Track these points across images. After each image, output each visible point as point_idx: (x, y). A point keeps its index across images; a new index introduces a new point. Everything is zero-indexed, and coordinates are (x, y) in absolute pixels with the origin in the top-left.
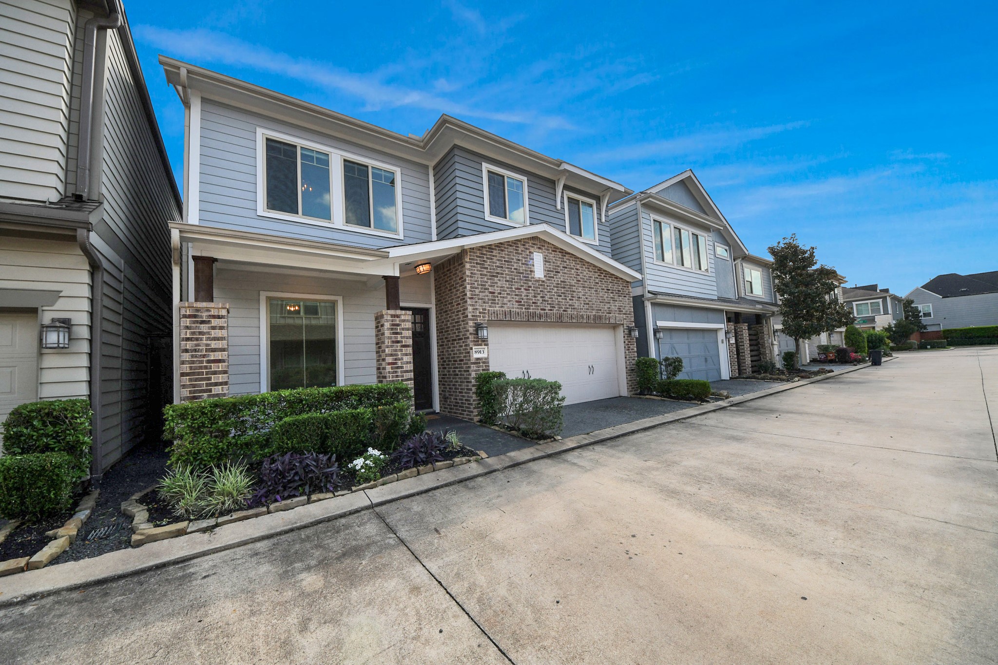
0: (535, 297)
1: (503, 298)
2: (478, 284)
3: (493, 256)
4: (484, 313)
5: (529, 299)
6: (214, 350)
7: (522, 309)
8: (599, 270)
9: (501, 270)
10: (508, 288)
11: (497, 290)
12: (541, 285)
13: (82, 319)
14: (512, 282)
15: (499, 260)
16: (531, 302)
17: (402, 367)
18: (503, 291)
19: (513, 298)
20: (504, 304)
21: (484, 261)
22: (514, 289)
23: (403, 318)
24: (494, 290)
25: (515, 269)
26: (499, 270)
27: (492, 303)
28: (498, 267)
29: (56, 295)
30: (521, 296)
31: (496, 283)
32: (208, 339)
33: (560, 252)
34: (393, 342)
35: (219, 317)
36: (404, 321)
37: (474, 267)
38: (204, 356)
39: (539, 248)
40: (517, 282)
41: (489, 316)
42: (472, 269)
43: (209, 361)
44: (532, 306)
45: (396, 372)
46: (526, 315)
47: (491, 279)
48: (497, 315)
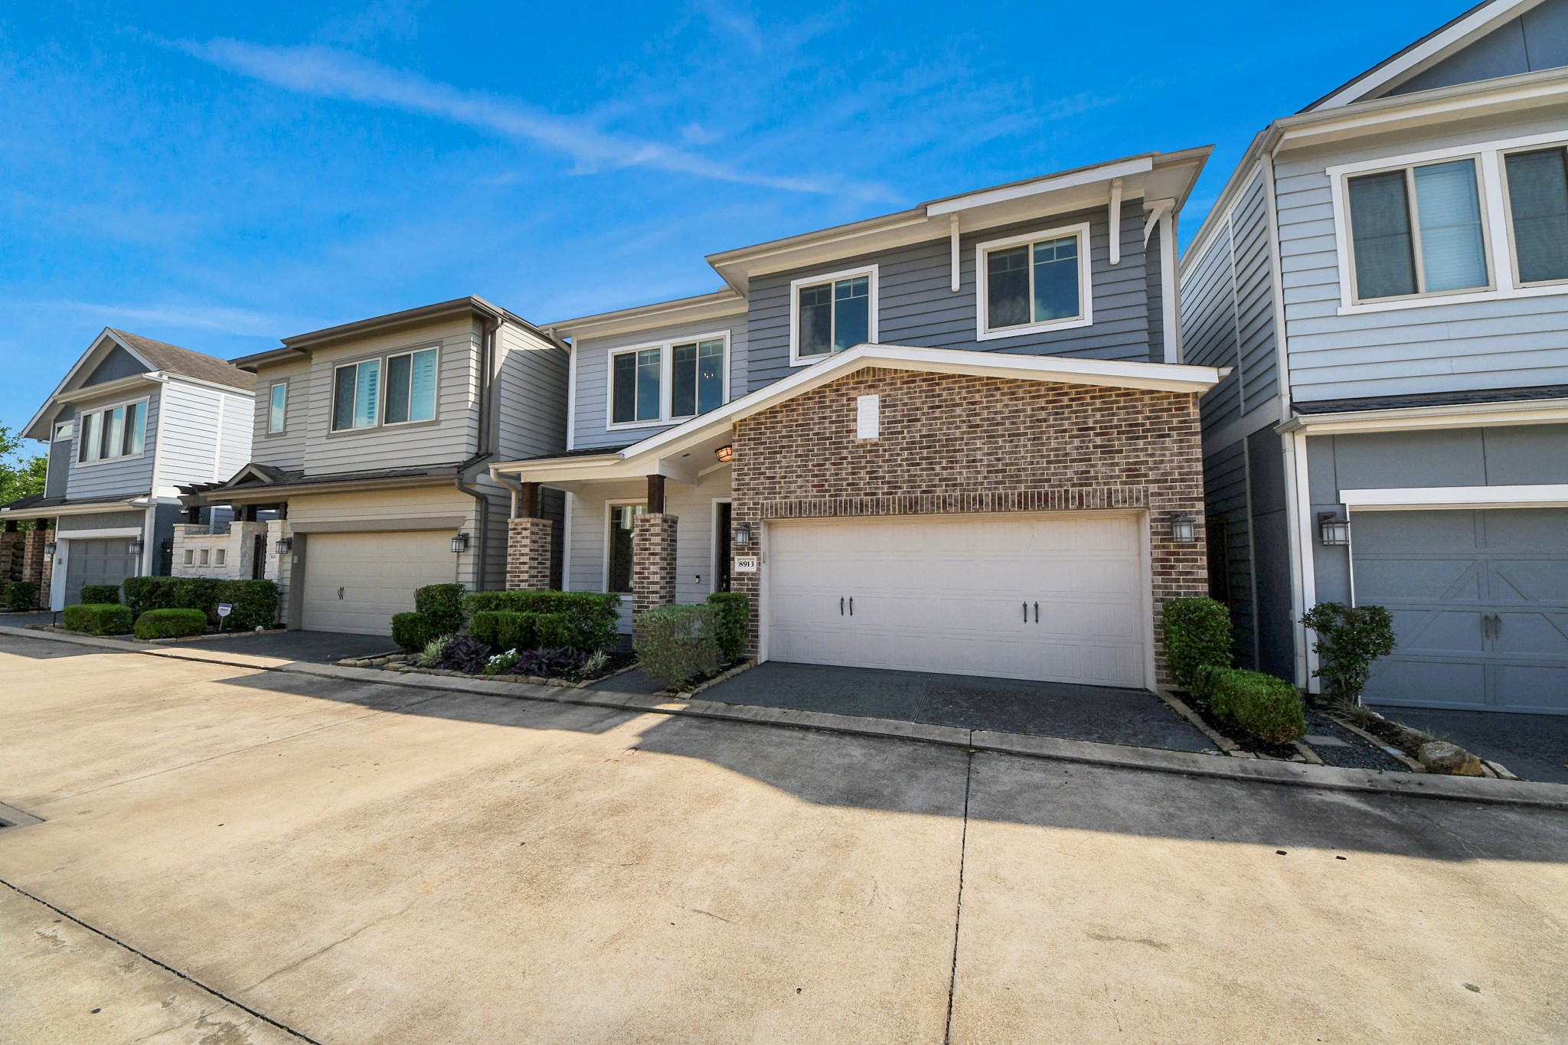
0: (853, 474)
1: (790, 483)
2: (749, 469)
3: (777, 422)
4: (756, 509)
5: (842, 479)
6: (522, 555)
7: (824, 496)
8: (1053, 389)
9: (790, 441)
10: (799, 466)
11: (779, 472)
12: (870, 451)
13: (472, 533)
14: (807, 456)
15: (786, 427)
16: (845, 483)
17: (648, 578)
18: (791, 472)
19: (807, 481)
20: (791, 492)
21: (761, 434)
22: (810, 467)
23: (652, 522)
24: (775, 473)
25: (815, 434)
26: (785, 442)
27: (769, 493)
28: (784, 437)
29: (463, 519)
30: (824, 475)
31: (779, 462)
32: (521, 546)
33: (924, 380)
34: (642, 549)
35: (526, 529)
36: (653, 525)
37: (745, 445)
38: (518, 559)
39: (871, 387)
40: (817, 455)
41: (762, 512)
42: (741, 450)
43: (521, 563)
44: (846, 490)
45: (642, 583)
46: (830, 507)
47: (770, 458)
48: (776, 510)
